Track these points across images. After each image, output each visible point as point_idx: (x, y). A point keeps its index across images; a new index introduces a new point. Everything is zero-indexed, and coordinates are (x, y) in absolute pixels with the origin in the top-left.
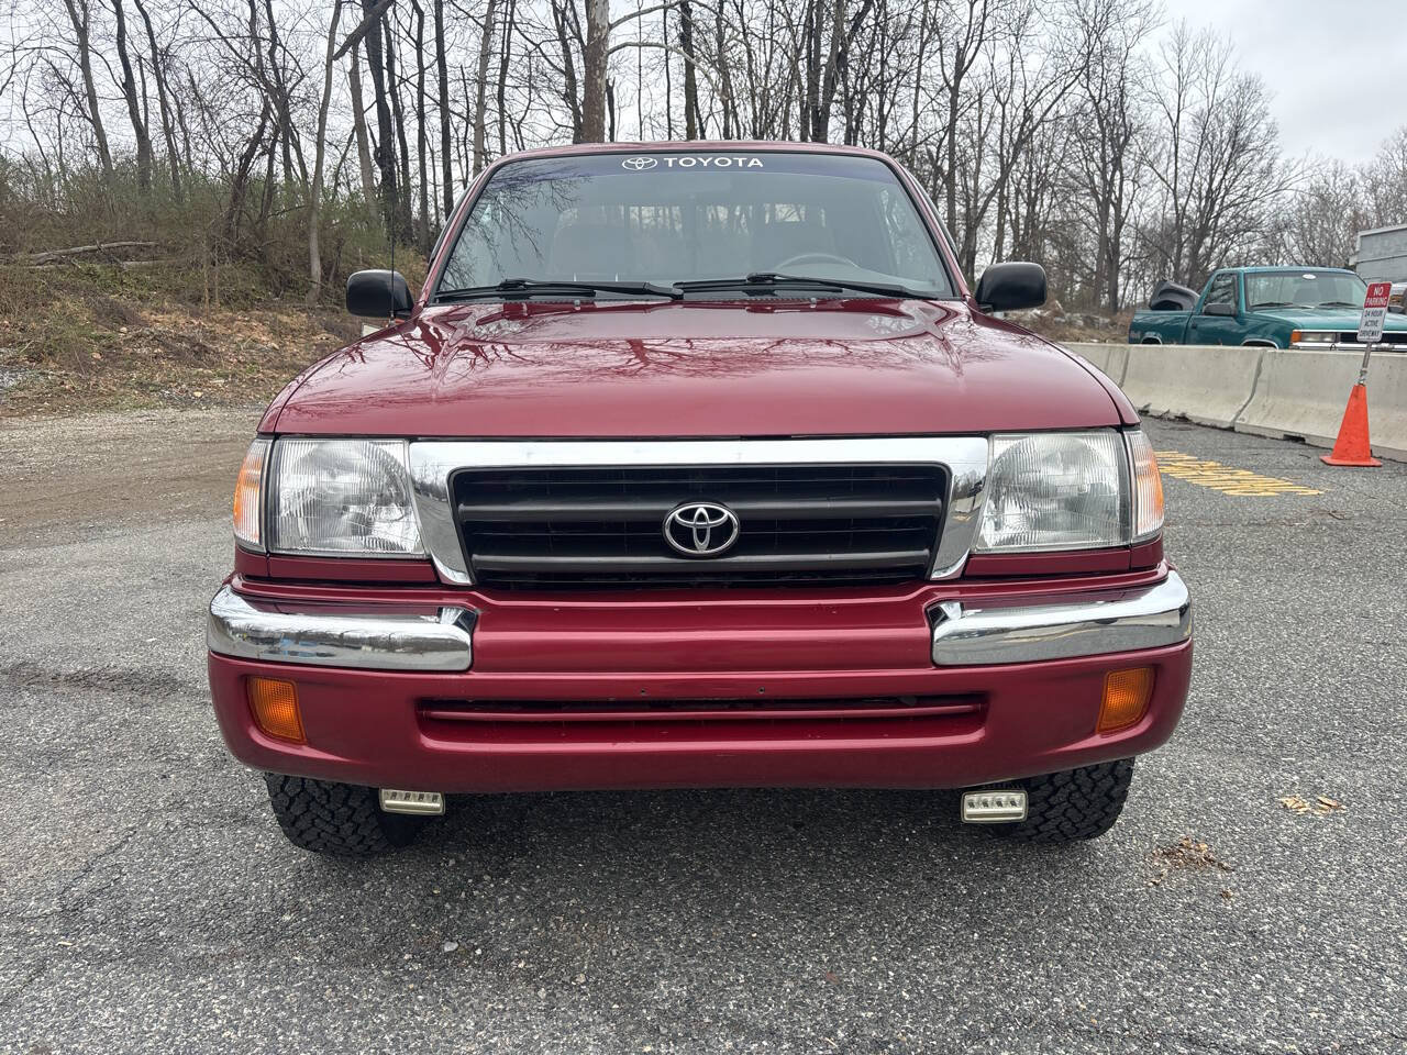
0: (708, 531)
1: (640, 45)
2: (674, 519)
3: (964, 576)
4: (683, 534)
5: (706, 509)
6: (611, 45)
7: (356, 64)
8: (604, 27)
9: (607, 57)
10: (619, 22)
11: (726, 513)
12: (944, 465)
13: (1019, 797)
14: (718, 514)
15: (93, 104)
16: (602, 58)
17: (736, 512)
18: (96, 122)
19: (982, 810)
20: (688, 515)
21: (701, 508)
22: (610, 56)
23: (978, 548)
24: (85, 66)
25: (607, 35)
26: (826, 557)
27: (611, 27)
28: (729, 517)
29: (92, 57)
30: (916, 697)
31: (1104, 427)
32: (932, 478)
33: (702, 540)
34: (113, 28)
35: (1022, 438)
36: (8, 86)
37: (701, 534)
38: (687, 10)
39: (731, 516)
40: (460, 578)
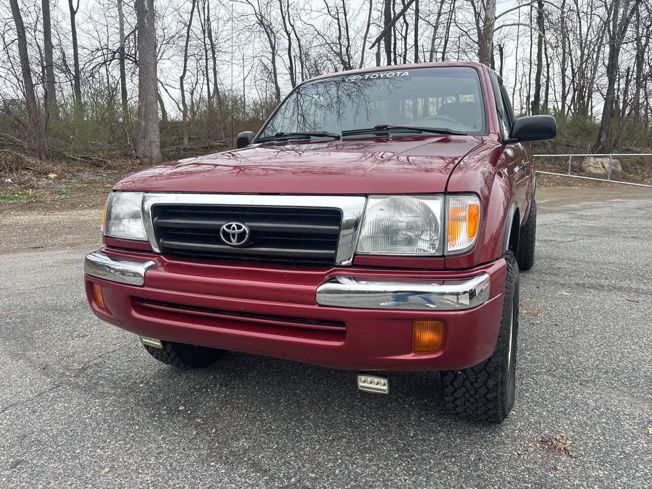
0: (236, 235)
1: (518, 25)
2: (223, 228)
3: (353, 265)
4: (227, 235)
5: (236, 225)
6: (496, 27)
7: (379, 49)
8: (492, 19)
9: (493, 33)
10: (500, 16)
11: (244, 227)
12: (339, 209)
13: (383, 381)
14: (241, 227)
15: (275, 77)
16: (490, 34)
17: (249, 227)
18: (276, 83)
19: (372, 386)
20: (229, 227)
21: (234, 224)
22: (495, 32)
23: (359, 251)
24: (273, 62)
25: (494, 22)
26: (288, 250)
27: (496, 18)
28: (245, 229)
29: (277, 58)
30: (316, 319)
31: (437, 193)
32: (334, 215)
33: (234, 238)
34: (287, 45)
35: (387, 197)
36: (251, 72)
37: (234, 235)
38: (541, 5)
39: (246, 229)
40: (157, 250)
